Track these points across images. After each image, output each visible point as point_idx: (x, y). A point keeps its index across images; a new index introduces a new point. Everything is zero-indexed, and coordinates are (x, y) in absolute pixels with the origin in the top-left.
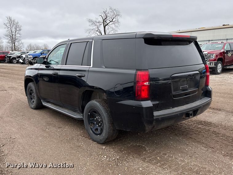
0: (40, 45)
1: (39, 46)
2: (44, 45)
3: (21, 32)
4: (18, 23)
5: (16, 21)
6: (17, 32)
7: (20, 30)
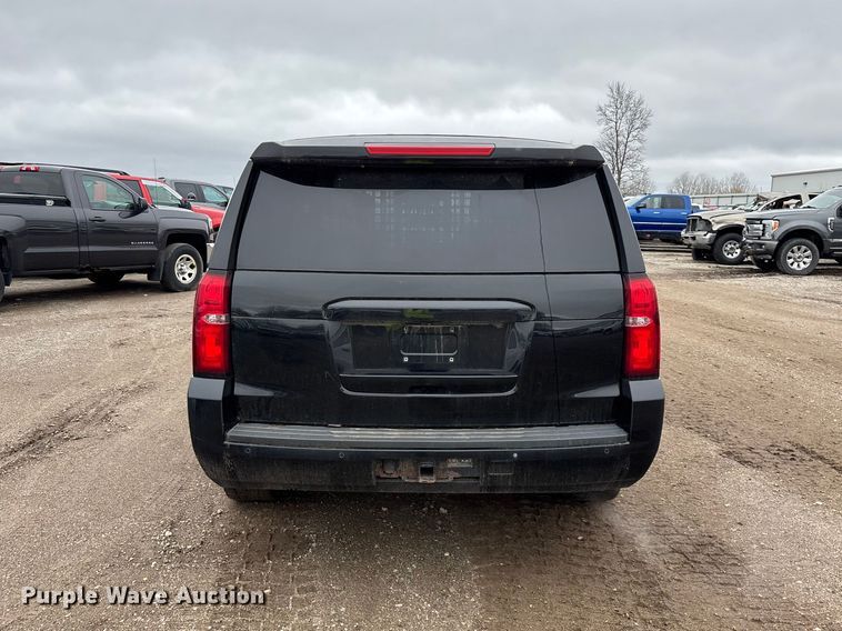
0: (719, 179)
1: (714, 180)
2: (733, 178)
3: (646, 133)
4: (640, 102)
5: (636, 97)
6: (635, 134)
7: (644, 126)
